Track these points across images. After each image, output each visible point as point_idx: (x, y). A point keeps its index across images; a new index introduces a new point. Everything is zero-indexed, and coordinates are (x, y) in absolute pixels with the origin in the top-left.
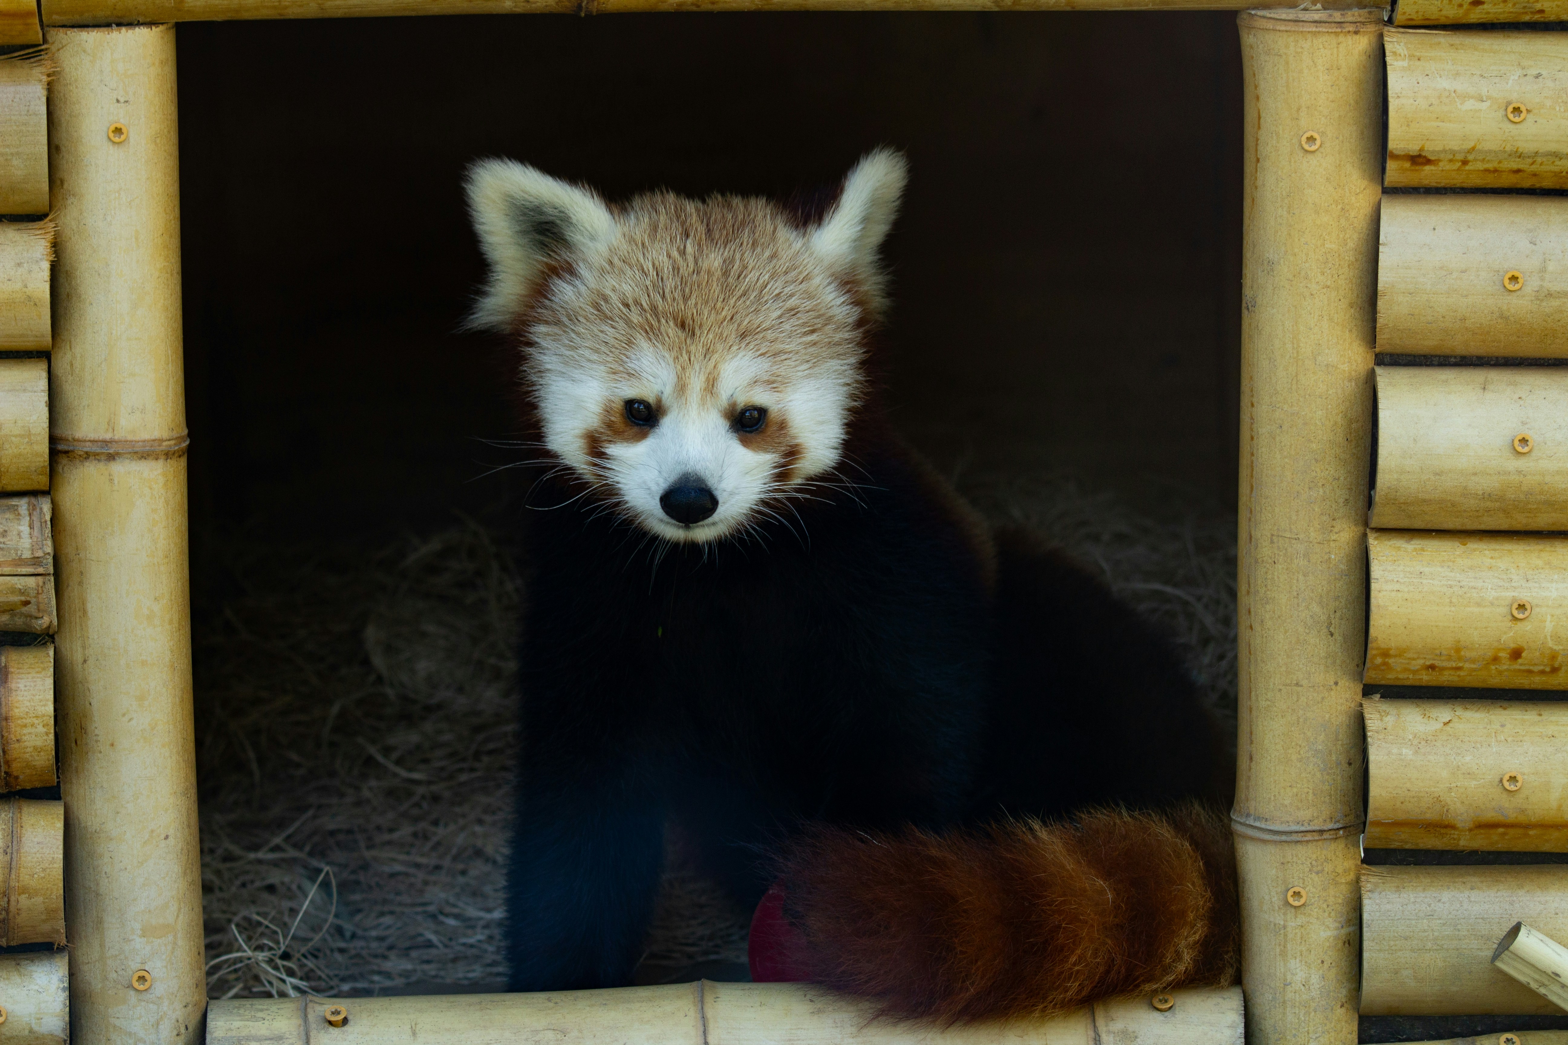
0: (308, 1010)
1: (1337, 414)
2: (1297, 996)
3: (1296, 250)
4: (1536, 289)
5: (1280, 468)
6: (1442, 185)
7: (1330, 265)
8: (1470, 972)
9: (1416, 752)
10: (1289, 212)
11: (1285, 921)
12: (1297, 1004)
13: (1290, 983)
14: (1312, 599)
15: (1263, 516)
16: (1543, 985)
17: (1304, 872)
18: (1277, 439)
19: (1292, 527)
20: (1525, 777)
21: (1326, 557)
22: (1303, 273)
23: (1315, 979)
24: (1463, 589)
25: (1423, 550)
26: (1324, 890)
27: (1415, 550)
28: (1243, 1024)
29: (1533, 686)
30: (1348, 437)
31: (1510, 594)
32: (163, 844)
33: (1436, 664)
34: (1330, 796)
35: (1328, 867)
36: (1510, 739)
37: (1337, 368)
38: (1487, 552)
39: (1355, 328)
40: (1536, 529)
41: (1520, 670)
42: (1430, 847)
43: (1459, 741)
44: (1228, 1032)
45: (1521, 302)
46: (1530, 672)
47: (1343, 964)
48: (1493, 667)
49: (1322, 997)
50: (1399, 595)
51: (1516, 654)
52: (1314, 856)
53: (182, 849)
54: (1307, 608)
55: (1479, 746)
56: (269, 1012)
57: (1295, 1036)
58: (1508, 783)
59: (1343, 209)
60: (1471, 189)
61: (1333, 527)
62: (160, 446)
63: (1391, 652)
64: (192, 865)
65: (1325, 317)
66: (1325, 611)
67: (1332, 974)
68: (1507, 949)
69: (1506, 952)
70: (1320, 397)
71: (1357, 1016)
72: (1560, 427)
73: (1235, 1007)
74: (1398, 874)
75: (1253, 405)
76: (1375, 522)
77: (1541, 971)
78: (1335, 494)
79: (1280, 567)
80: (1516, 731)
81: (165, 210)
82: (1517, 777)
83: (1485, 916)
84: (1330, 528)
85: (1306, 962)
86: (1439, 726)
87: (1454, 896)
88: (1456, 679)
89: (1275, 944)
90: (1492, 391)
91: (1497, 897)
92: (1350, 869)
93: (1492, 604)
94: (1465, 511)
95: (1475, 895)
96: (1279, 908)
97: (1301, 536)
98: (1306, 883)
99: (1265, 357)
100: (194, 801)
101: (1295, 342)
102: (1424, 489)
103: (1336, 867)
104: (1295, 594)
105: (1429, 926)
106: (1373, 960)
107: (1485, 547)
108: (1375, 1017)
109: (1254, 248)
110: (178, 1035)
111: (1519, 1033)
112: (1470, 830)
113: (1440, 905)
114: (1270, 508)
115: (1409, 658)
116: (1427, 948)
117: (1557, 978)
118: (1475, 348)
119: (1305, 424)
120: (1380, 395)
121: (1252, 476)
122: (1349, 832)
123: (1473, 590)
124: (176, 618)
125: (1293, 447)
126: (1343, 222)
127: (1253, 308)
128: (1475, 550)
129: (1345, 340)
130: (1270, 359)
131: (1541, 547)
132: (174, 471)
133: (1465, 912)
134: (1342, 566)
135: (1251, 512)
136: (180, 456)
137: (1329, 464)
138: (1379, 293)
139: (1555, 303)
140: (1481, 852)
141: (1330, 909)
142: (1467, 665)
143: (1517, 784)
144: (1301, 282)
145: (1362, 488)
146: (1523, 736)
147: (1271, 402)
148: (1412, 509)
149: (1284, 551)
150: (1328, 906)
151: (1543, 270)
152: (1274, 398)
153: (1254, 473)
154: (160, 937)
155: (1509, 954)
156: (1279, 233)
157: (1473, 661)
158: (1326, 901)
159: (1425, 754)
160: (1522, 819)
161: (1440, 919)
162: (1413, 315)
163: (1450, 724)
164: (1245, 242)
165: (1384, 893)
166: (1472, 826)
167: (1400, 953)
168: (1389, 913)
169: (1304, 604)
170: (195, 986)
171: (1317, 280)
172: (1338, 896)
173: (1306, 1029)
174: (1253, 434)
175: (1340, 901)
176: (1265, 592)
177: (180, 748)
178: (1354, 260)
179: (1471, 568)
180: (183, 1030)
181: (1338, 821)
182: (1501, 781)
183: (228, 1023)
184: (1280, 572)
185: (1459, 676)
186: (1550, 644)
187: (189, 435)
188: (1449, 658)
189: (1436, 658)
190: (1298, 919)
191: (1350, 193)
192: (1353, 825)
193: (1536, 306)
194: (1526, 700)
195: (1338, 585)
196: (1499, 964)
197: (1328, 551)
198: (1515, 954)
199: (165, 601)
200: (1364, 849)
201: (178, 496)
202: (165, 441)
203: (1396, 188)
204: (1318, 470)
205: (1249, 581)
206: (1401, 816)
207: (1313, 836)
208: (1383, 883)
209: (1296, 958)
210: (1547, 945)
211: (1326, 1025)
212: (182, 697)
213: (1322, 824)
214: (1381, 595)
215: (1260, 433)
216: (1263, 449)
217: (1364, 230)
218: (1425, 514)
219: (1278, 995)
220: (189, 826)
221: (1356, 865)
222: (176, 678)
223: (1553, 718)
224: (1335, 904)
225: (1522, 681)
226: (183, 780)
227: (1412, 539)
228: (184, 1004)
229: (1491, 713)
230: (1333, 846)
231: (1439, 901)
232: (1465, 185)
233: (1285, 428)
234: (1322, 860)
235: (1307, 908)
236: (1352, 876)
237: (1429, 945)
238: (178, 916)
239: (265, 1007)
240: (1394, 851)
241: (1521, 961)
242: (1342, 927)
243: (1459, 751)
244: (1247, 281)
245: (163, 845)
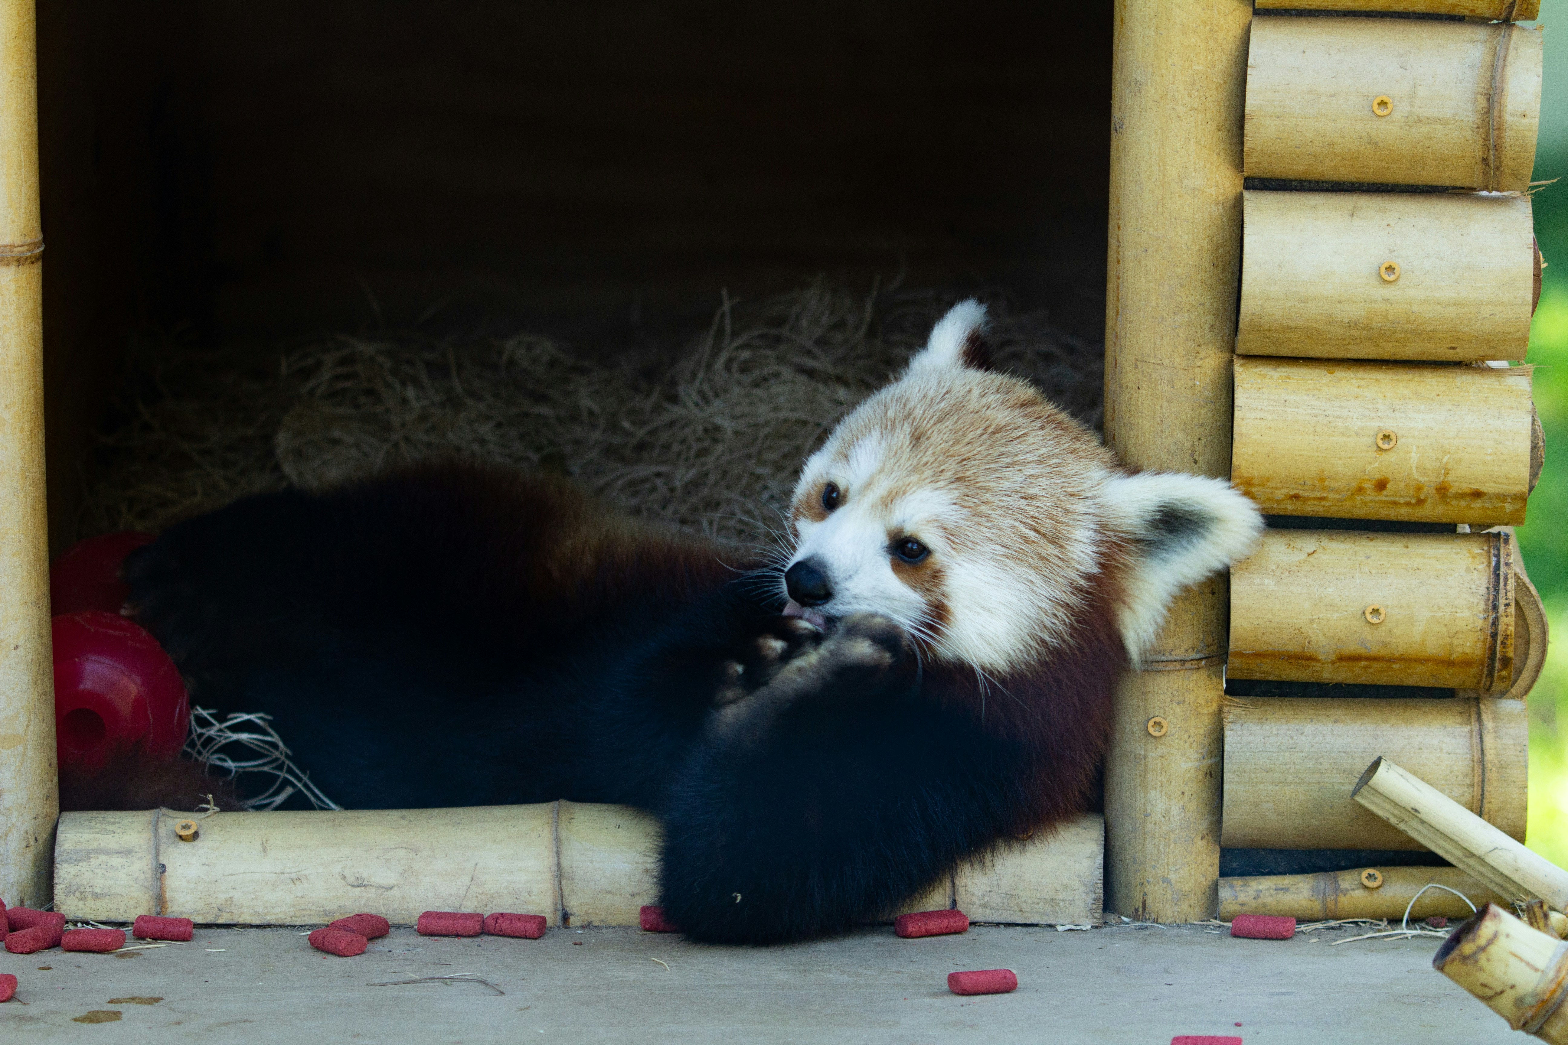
0: (160, 823)
1: (1203, 239)
2: (1157, 827)
3: (1163, 71)
4: (1406, 115)
5: (1145, 293)
6: (1314, 7)
7: (1198, 87)
8: (1332, 807)
9: (1278, 583)
10: (1156, 33)
11: (1146, 751)
12: (1157, 836)
13: (1150, 814)
14: (1176, 425)
15: (1128, 341)
16: (1403, 821)
17: (1165, 702)
18: (1143, 262)
19: (1157, 352)
20: (1389, 610)
21: (1191, 383)
22: (1170, 95)
23: (1175, 811)
24: (1327, 418)
25: (1289, 377)
26: (1186, 720)
27: (1281, 377)
28: (1102, 855)
29: (1400, 518)
30: (1215, 262)
31: (1375, 424)
32: (13, 653)
33: (1300, 494)
34: (1193, 625)
35: (1190, 698)
36: (1374, 571)
37: (1203, 191)
38: (1354, 381)
39: (1223, 151)
40: (1405, 358)
41: (1385, 502)
42: (1293, 679)
43: (1323, 572)
44: (1086, 863)
45: (1390, 127)
46: (1395, 503)
47: (1204, 796)
48: (1358, 498)
49: (1182, 829)
50: (1263, 423)
51: (1381, 485)
52: (1176, 686)
53: (33, 660)
54: (1171, 434)
55: (1342, 577)
56: (120, 825)
57: (1154, 867)
58: (1371, 616)
59: (1211, 30)
60: (1344, 11)
61: (1198, 353)
62: (11, 252)
63: (1255, 481)
64: (44, 675)
65: (1192, 140)
66: (1189, 438)
67: (1193, 806)
68: (1366, 783)
69: (1365, 787)
70: (1186, 221)
71: (1218, 849)
72: (1428, 256)
73: (1095, 837)
74: (1261, 706)
75: (1119, 228)
76: (1240, 348)
77: (1400, 806)
78: (1201, 320)
79: (1144, 392)
80: (1381, 563)
81: (18, 13)
82: (1380, 609)
83: (1348, 750)
84: (1195, 355)
85: (1166, 793)
86: (1303, 556)
87: (1317, 729)
88: (1321, 509)
89: (1136, 775)
90: (1360, 218)
91: (1360, 731)
92: (1212, 700)
93: (1357, 434)
94: (1331, 339)
95: (1339, 728)
96: (1140, 738)
97: (1166, 362)
98: (1167, 713)
99: (1131, 179)
100: (47, 611)
101: (1161, 164)
102: (1289, 317)
103: (1198, 697)
104: (1159, 420)
105: (1290, 759)
106: (1233, 793)
107: (1353, 376)
108: (1238, 850)
109: (1122, 69)
110: (27, 847)
111: (1382, 869)
112: (1333, 663)
113: (1303, 738)
114: (1134, 332)
115: (1273, 488)
116: (1289, 781)
117: (1417, 814)
118: (1344, 174)
119: (1171, 248)
120: (1246, 220)
121: (1118, 300)
122: (1212, 662)
123: (1338, 420)
124: (27, 425)
125: (1158, 271)
126: (1211, 43)
127: (1121, 130)
128: (1341, 379)
129: (1212, 163)
130: (1136, 182)
131: (1410, 376)
132: (27, 278)
133: (1327, 746)
134: (1207, 393)
135: (1117, 336)
136: (33, 263)
137: (1195, 288)
138: (1247, 117)
139: (1425, 129)
140: (1345, 684)
141: (1191, 740)
142: (1331, 496)
143: (1380, 617)
144: (1168, 104)
145: (1228, 313)
146: (1388, 568)
147: (1137, 225)
148: (1277, 336)
149: (1148, 377)
150: (1189, 737)
151: (1413, 95)
152: (1140, 222)
153: (1120, 297)
154: (10, 748)
155: (1369, 789)
156: (1147, 54)
157: (1337, 491)
158: (1187, 731)
159: (1287, 585)
160: (1385, 652)
161: (1302, 752)
162: (1280, 139)
163: (1315, 555)
164: (1114, 62)
165: (1246, 725)
166: (1334, 658)
167: (1260, 786)
168: (1251, 745)
169: (1167, 431)
170: (45, 798)
171: (1184, 102)
172: (1200, 727)
173: (1166, 861)
174: (1119, 257)
175: (1202, 732)
176: (1129, 417)
177: (31, 557)
178: (1222, 82)
179: (1337, 397)
180: (32, 842)
181: (1201, 651)
182: (1364, 613)
183: (78, 835)
184: (1144, 397)
185: (1324, 506)
186: (1416, 475)
187: (44, 240)
188: (1313, 488)
189: (1299, 487)
190: (1158, 750)
191: (1219, 14)
192: (1216, 656)
193: (1405, 132)
194: (1394, 531)
195: (1202, 412)
196: (1359, 799)
197: (1192, 377)
198: (1374, 789)
199: (16, 409)
200: (1227, 681)
201: (31, 304)
202: (17, 247)
203: (1267, 10)
204: (1183, 295)
205: (1114, 406)
206: (1262, 648)
207: (1174, 666)
208: (1246, 715)
209: (1156, 789)
210: (1407, 780)
211: (1186, 857)
212: (34, 506)
213: (1184, 654)
214: (1244, 422)
215: (1126, 256)
216: (1129, 273)
217: (1233, 51)
218: (1291, 341)
219: (1138, 826)
220: (40, 637)
221: (1219, 696)
222: (28, 487)
223: (1420, 551)
224: (1197, 735)
225: (1387, 513)
226: (34, 590)
227: (1278, 366)
228: (34, 816)
229: (1357, 544)
230: (1195, 676)
231: (1302, 733)
232: (1337, 8)
233: (1150, 251)
234: (1184, 690)
235: (1167, 738)
236: (1214, 707)
237: (1290, 778)
238: (27, 727)
239: (117, 820)
240: (1258, 682)
241: (1380, 796)
242: (1204, 758)
243: (1322, 583)
244: (1116, 103)
245: (13, 655)
